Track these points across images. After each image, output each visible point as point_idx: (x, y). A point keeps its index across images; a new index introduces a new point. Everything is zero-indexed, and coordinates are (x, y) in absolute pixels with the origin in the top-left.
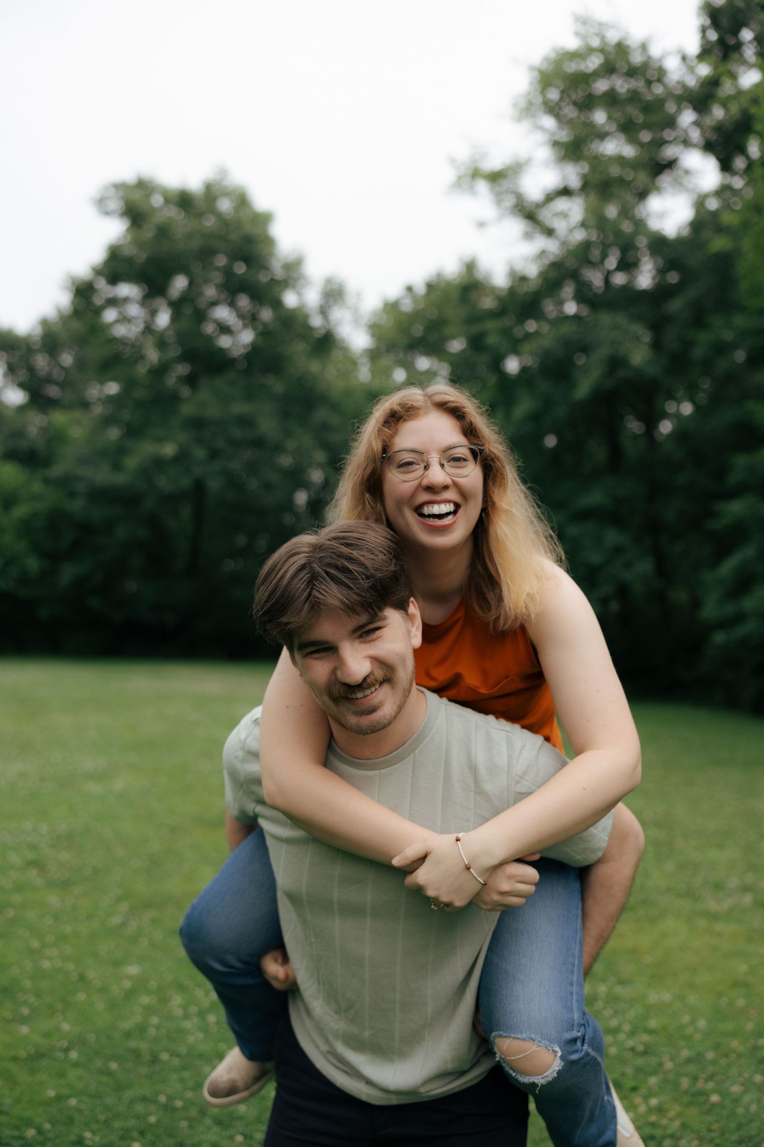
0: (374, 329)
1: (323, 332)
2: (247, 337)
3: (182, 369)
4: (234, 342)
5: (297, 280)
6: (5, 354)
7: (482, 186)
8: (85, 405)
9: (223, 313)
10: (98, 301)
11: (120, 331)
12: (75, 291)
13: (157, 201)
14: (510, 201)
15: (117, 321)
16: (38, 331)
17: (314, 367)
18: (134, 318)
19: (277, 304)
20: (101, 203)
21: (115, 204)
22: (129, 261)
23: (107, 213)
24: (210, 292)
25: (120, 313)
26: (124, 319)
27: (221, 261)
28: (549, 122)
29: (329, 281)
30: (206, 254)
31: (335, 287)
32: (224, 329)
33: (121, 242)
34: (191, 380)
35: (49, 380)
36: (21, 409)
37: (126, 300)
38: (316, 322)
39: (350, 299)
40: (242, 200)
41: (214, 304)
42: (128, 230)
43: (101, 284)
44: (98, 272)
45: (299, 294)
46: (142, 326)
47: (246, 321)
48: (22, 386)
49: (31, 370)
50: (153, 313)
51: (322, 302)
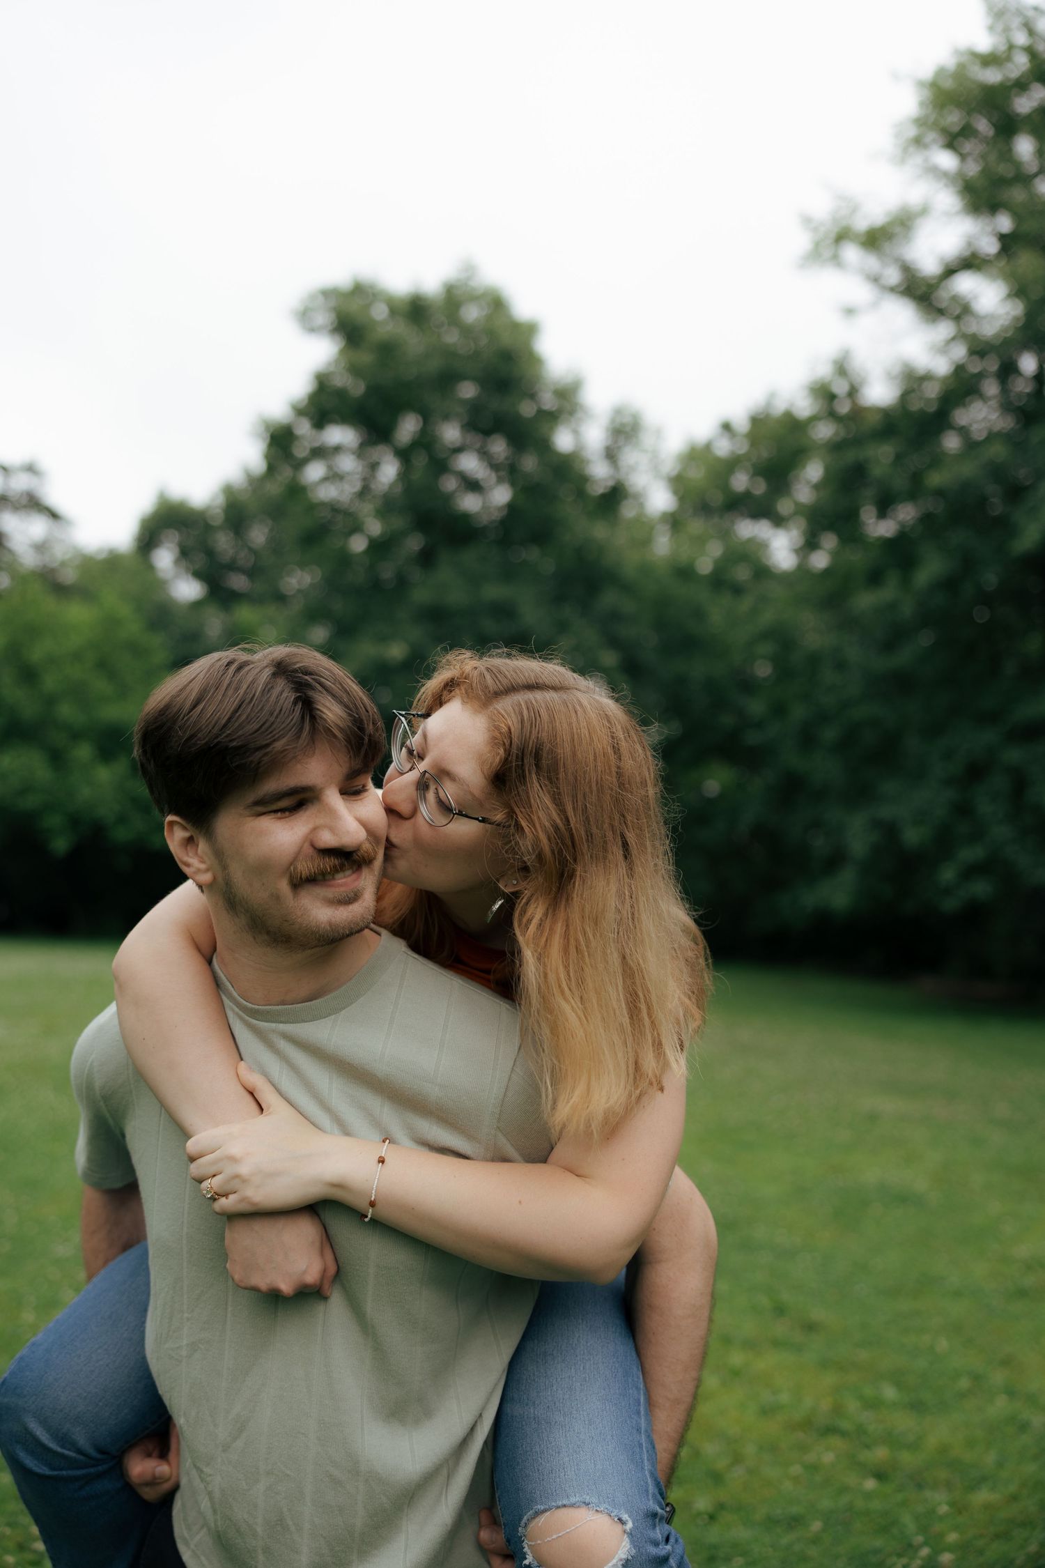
0: (678, 483)
1: (611, 483)
2: (501, 495)
3: (414, 543)
4: (484, 503)
5: (572, 412)
6: (177, 533)
7: (852, 253)
8: (280, 598)
9: (470, 463)
10: (300, 451)
11: (328, 493)
12: (269, 438)
13: (380, 312)
14: (893, 276)
15: (325, 479)
16: (221, 500)
17: (599, 531)
18: (348, 473)
19: (544, 447)
20: (304, 317)
21: (323, 318)
22: (341, 394)
23: (312, 330)
24: (451, 433)
25: (330, 468)
26: (334, 476)
27: (468, 390)
28: (947, 160)
29: (618, 412)
30: (447, 379)
31: (627, 420)
32: (473, 485)
33: (332, 369)
34: (427, 558)
35: (232, 567)
36: (197, 605)
37: (337, 449)
38: (600, 471)
39: (647, 440)
40: (496, 303)
41: (458, 450)
42: (342, 352)
43: (304, 428)
44: (300, 411)
45: (576, 433)
46: (358, 486)
47: (502, 473)
48: (198, 575)
49: (210, 553)
50: (374, 466)
51: (609, 443)
